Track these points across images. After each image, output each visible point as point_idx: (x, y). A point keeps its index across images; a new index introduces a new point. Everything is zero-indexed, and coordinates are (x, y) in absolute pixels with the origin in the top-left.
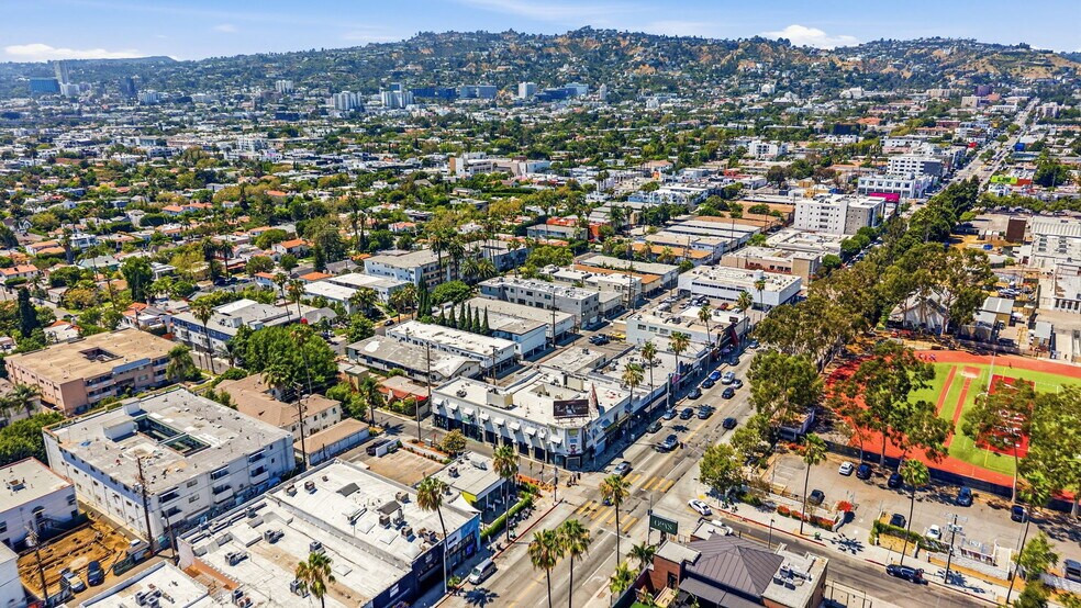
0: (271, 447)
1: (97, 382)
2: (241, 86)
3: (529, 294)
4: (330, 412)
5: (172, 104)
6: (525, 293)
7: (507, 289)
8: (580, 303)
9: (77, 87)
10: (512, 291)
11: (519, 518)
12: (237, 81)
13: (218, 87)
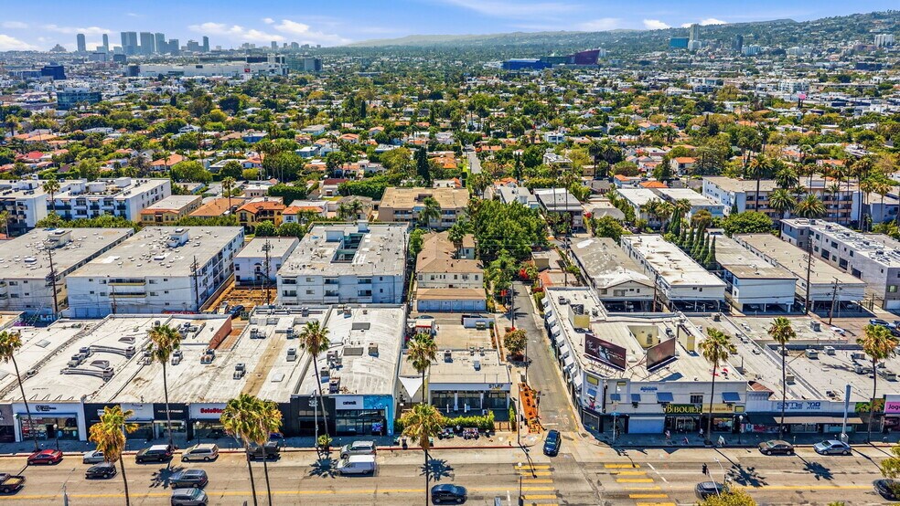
0: (381, 279)
1: (402, 213)
2: (840, 40)
3: (835, 245)
4: (472, 276)
5: (767, 56)
6: (830, 243)
7: (813, 233)
8: (886, 271)
9: (700, 43)
10: (818, 237)
11: (459, 433)
12: (836, 36)
13: (816, 42)
